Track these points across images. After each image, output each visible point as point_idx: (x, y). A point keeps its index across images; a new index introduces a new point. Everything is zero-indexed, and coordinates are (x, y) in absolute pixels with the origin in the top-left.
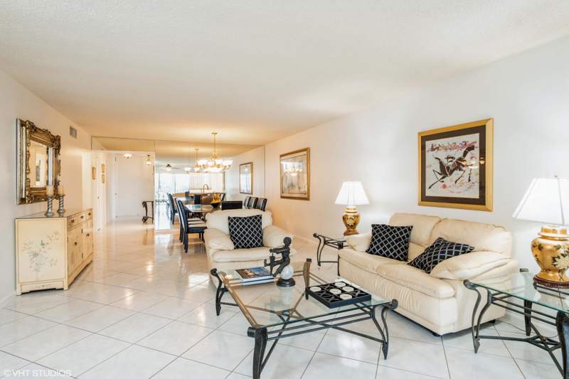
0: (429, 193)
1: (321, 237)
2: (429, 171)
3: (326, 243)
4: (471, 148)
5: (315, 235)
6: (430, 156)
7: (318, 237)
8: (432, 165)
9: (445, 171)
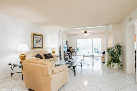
0: (34, 47)
1: (12, 64)
2: (34, 42)
3: (14, 66)
4: (41, 39)
5: (9, 64)
6: (34, 38)
7: (11, 64)
8: (35, 41)
9: (37, 42)
